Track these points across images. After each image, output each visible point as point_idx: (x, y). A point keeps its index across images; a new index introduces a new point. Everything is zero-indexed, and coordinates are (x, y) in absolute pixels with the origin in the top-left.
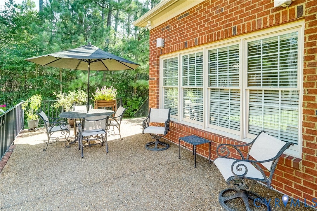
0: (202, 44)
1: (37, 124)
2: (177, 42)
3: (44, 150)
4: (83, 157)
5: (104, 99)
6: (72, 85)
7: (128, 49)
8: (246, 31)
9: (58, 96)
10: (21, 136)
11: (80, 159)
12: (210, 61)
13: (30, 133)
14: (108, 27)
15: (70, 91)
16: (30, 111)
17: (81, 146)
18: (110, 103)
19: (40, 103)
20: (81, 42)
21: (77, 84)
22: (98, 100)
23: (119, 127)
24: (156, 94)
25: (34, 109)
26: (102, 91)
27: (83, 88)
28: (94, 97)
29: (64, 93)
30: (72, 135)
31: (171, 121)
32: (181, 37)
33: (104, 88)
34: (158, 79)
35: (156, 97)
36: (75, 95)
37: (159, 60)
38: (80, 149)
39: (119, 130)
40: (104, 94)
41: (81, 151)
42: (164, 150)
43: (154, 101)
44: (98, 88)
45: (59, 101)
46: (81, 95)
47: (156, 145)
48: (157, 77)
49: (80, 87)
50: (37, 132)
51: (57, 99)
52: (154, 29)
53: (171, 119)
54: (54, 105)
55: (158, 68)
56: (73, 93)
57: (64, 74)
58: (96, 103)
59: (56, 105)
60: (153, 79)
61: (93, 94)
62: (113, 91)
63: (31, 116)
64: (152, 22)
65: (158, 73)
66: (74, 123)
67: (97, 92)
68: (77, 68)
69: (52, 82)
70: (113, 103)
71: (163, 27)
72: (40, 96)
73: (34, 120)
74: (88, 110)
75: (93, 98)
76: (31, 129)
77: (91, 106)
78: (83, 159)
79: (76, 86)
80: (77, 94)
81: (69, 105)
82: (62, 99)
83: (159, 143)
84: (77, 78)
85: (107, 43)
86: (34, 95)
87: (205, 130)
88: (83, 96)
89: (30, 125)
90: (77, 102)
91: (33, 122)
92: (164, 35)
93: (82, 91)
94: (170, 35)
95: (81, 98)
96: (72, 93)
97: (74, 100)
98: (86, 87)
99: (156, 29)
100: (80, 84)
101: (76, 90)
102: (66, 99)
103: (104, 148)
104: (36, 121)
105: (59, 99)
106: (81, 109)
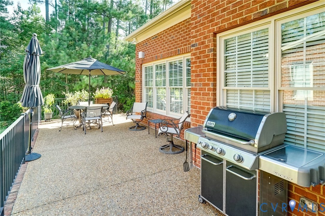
0: (164, 58)
1: (51, 116)
2: (152, 55)
3: (60, 131)
4: (85, 134)
5: (102, 97)
6: (76, 87)
7: (127, 53)
8: (183, 52)
9: (66, 95)
10: (41, 124)
11: (84, 135)
12: (171, 69)
13: (46, 122)
14: (108, 34)
15: (76, 91)
16: (46, 106)
17: (85, 128)
18: (107, 100)
19: (53, 101)
20: (84, 49)
21: (81, 86)
22: (98, 98)
23: (112, 116)
24: (140, 93)
25: (49, 105)
26: (101, 91)
27: (86, 89)
28: (95, 95)
29: (71, 93)
30: (77, 123)
31: (147, 111)
32: (153, 52)
33: (102, 89)
34: (141, 81)
35: (140, 95)
36: (79, 94)
37: (142, 67)
38: (83, 130)
39: (112, 118)
40: (102, 93)
41: (84, 131)
42: (141, 130)
43: (139, 97)
44: (98, 89)
45: (67, 99)
46: (84, 94)
47: (136, 127)
48: (141, 79)
49: (84, 88)
50: (52, 122)
51: (66, 97)
52: (138, 44)
53: (147, 110)
54: (64, 101)
55: (141, 73)
56: (79, 93)
57: (69, 77)
58: (96, 101)
59: (66, 102)
60: (138, 81)
61: (93, 93)
62: (110, 91)
63: (47, 110)
64: (136, 39)
65: (141, 77)
66: (80, 114)
67: (97, 91)
68: (81, 73)
69: (58, 84)
70: (110, 100)
71: (143, 43)
72: (53, 95)
73: (49, 113)
74: (89, 104)
75: (94, 97)
76: (47, 120)
77: (91, 102)
78: (86, 135)
79: (80, 87)
80: (81, 94)
81: (75, 102)
82: (70, 97)
83: (138, 126)
84: (80, 80)
85: (107, 49)
86: (49, 94)
87: (167, 116)
88: (85, 94)
89: (46, 117)
90: (82, 99)
91: (49, 114)
92: (144, 49)
93: (85, 91)
94: (148, 50)
95: (84, 96)
96: (77, 92)
97: (79, 98)
98: (88, 88)
99: (140, 44)
100: (84, 86)
101: (81, 90)
102: (73, 97)
103: (101, 130)
104: (50, 114)
105: (68, 97)
106: (84, 104)
